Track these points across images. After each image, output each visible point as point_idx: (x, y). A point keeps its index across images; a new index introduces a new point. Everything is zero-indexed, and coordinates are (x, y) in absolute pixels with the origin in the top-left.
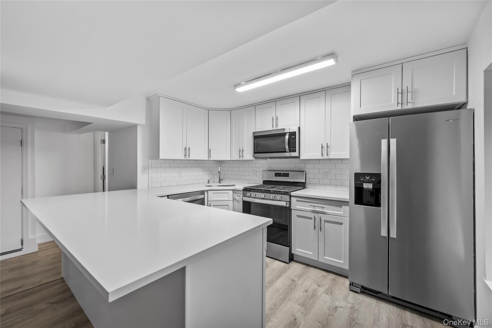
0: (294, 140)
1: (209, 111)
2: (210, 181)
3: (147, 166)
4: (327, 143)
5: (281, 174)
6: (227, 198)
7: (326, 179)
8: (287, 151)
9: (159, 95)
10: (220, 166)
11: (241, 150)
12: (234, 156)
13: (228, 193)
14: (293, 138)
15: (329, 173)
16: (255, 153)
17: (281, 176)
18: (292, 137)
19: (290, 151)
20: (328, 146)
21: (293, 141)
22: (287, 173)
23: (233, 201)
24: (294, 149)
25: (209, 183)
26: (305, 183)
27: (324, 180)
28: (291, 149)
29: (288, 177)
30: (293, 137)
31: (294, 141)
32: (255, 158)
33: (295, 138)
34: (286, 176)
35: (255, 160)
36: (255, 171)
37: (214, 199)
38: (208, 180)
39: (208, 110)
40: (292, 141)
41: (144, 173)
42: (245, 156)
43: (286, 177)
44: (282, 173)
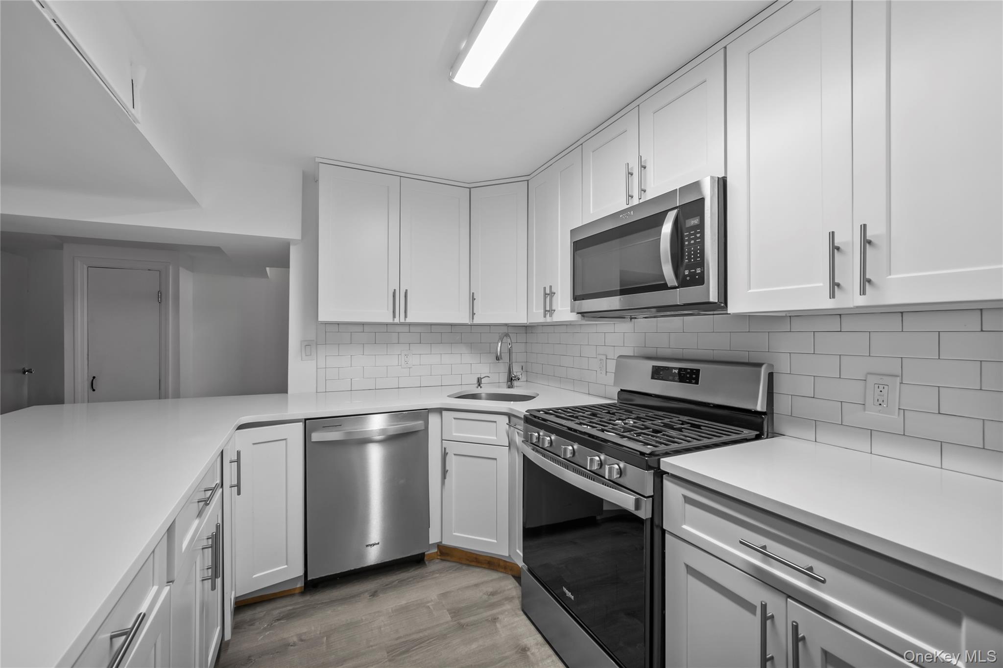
0: (698, 235)
1: (472, 189)
2: (483, 381)
3: (314, 340)
4: (864, 228)
5: (674, 371)
6: (492, 438)
7: (880, 408)
8: (669, 285)
9: (318, 160)
10: (502, 341)
11: (548, 291)
12: (534, 311)
13: (496, 422)
14: (695, 227)
15: (898, 380)
16: (576, 298)
17: (671, 378)
18: (687, 226)
19: (684, 282)
20: (866, 242)
21: (692, 242)
22: (692, 370)
23: (509, 446)
24: (698, 270)
25: (481, 385)
26: (764, 413)
27: (865, 410)
28: (687, 272)
29: (697, 383)
30: (695, 221)
31: (695, 239)
32: (583, 314)
33: (701, 226)
34: (687, 378)
35: (584, 322)
36: (604, 358)
37: (456, 435)
38: (478, 379)
39: (470, 188)
40: (689, 240)
41: (306, 356)
42: (559, 309)
43: (690, 382)
44: (675, 368)
